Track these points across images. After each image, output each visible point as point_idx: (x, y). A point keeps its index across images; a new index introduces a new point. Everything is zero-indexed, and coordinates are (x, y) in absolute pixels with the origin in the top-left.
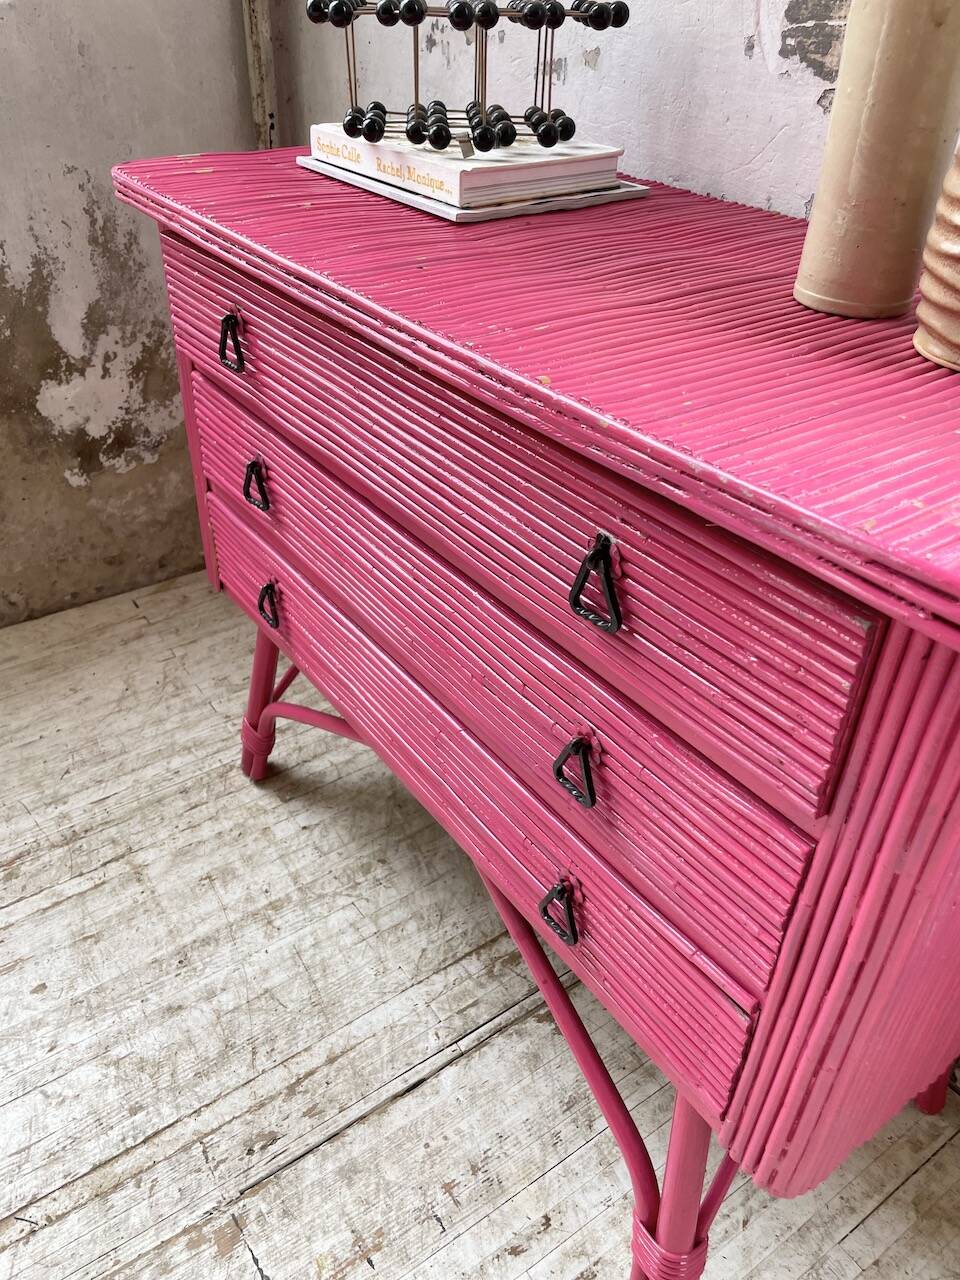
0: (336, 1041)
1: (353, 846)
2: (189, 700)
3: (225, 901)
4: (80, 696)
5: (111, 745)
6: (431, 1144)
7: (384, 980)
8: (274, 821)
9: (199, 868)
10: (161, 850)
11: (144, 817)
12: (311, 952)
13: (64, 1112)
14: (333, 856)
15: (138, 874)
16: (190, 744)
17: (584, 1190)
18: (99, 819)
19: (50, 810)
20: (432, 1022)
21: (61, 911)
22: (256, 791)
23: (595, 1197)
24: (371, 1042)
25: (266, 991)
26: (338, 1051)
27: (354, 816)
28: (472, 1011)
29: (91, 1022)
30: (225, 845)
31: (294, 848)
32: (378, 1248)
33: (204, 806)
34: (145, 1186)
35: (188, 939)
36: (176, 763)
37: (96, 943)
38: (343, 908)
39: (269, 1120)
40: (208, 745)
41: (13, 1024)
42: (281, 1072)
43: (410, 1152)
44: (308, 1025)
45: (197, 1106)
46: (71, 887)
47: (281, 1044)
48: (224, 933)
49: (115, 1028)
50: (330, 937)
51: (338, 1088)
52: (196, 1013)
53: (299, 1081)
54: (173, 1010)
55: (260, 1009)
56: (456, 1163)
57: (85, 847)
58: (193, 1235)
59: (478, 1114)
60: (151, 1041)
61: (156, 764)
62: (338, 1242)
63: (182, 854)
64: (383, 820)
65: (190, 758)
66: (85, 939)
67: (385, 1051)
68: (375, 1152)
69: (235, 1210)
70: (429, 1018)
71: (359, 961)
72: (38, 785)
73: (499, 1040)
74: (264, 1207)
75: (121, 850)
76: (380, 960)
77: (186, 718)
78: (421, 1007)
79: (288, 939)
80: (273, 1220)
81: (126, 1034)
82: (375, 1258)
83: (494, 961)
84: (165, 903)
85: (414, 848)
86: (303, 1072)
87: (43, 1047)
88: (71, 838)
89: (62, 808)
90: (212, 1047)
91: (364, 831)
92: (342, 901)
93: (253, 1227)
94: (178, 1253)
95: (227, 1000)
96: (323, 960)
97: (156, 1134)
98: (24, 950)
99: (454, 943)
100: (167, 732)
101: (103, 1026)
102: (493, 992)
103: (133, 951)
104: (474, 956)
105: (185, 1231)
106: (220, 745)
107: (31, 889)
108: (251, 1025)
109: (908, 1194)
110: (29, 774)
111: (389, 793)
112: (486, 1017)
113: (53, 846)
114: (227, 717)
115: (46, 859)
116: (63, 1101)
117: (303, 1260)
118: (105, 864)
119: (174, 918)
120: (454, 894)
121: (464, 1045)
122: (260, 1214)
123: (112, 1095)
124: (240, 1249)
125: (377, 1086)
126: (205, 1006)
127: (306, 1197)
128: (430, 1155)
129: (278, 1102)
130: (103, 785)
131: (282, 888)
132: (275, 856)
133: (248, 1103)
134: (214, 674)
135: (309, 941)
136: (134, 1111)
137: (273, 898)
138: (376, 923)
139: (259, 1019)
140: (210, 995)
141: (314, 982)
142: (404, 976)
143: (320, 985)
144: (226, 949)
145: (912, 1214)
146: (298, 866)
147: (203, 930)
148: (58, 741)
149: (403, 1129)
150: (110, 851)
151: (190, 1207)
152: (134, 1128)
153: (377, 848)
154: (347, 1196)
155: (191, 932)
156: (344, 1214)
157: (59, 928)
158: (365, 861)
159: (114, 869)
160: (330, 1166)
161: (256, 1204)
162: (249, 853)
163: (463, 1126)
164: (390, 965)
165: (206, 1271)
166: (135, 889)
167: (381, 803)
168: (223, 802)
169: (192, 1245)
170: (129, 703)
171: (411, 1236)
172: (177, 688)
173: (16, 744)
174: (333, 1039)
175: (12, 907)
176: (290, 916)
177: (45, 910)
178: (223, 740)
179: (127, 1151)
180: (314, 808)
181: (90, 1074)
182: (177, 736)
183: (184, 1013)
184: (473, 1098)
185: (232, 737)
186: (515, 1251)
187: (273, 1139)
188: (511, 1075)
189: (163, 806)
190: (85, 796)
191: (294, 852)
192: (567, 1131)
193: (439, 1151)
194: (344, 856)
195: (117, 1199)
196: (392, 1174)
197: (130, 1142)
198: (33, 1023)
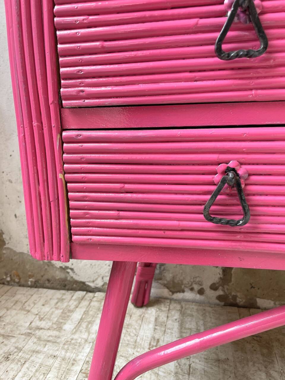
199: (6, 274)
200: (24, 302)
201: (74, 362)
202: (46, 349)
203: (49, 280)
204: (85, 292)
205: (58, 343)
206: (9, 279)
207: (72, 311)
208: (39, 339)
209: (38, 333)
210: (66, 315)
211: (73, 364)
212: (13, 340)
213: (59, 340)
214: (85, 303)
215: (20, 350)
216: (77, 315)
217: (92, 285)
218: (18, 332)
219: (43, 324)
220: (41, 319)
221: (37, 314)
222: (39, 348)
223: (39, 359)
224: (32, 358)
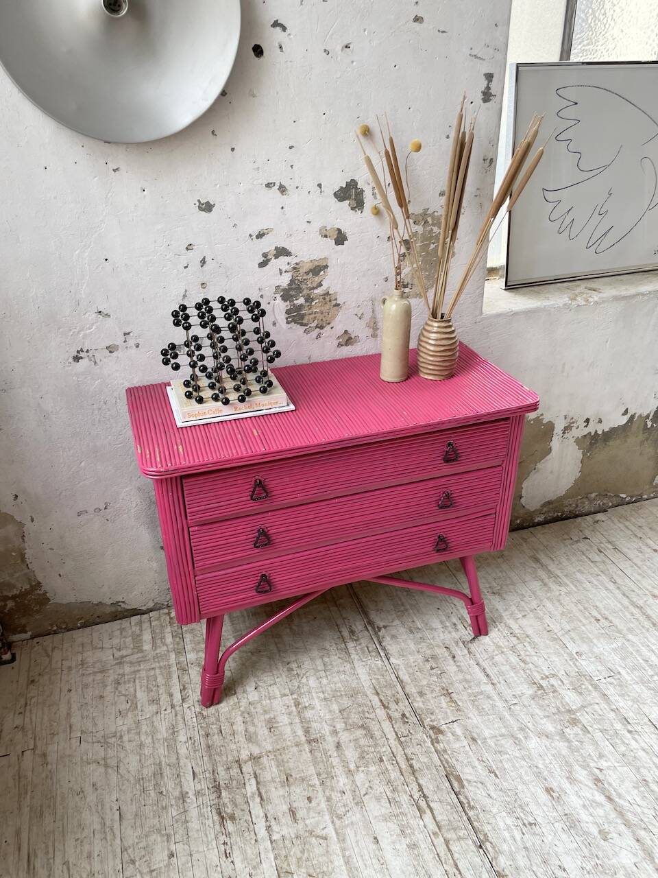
0: (369, 692)
1: (275, 672)
2: (129, 731)
3: (287, 723)
4: (88, 789)
5: (148, 772)
6: (417, 670)
7: (348, 672)
8: (246, 700)
9: (263, 732)
10: (244, 748)
11: (218, 754)
12: (326, 695)
13: (375, 787)
14: (277, 680)
15: (255, 759)
16: (171, 731)
17: (439, 636)
18: (207, 775)
19: (188, 800)
20: (371, 661)
21: (266, 792)
22: (222, 705)
23: (441, 635)
24: (374, 681)
25: (340, 712)
26: (374, 692)
27: (257, 669)
28: (370, 649)
29: (335, 778)
30: (252, 720)
31: (266, 694)
32: (447, 690)
33: (222, 727)
34: (413, 757)
35: (303, 739)
36: (182, 737)
37: (291, 776)
38: (308, 681)
39: (397, 715)
40: (176, 722)
41: (326, 810)
42: (378, 711)
43: (418, 676)
44: (361, 700)
45: (385, 739)
46: (251, 787)
47: (366, 709)
48: (305, 724)
49: (341, 768)
50: (321, 687)
51: (389, 693)
52: (343, 737)
53: (383, 705)
54: (338, 746)
55: (348, 714)
56: (424, 665)
57: (227, 782)
58: (435, 741)
59: (409, 656)
60: (351, 755)
61: (178, 747)
62: (444, 701)
63: (250, 738)
64: (265, 659)
65: (182, 732)
66: (287, 780)
67: (379, 677)
68: (415, 686)
69: (428, 729)
70: (369, 662)
71: (336, 679)
72: (163, 808)
73: (384, 644)
74: (429, 719)
75: (236, 765)
76: (338, 672)
77: (146, 732)
78: (364, 663)
79: (317, 702)
80: (433, 717)
81: (345, 764)
82: (450, 691)
83: (351, 638)
84: (278, 747)
85: (286, 651)
86: (379, 704)
87: (342, 796)
88: (217, 788)
89: (191, 794)
90: (360, 732)
91: (268, 667)
92: (304, 680)
93: (435, 723)
94: (440, 747)
95: (340, 726)
96: (331, 691)
97: (393, 753)
98: (285, 808)
99: (339, 648)
100: (153, 742)
101: (338, 773)
102: (364, 642)
103: (302, 761)
104: (347, 644)
105: (433, 744)
106: (179, 717)
107: (245, 807)
108: (355, 718)
109: (454, 572)
110: (152, 814)
111: (249, 654)
112: (374, 646)
113: (219, 797)
114: (157, 713)
115: (226, 801)
116: (370, 787)
117: (448, 711)
118: (242, 773)
119: (289, 743)
120: (315, 643)
121: (382, 654)
122: (431, 721)
123: (372, 768)
124: (442, 728)
125: (391, 682)
126: (339, 735)
127: (428, 707)
128: (420, 671)
129: (390, 712)
130: (182, 774)
131: (289, 700)
132: (268, 701)
133: (388, 722)
134: (113, 717)
135: (321, 695)
136: (381, 760)
137: (293, 705)
138: (319, 671)
139: (353, 715)
140: (335, 732)
141: (341, 695)
142: (348, 666)
143: (343, 693)
144: (314, 725)
145: (459, 573)
146: (278, 693)
147: (300, 732)
148: (129, 799)
149: (410, 677)
150: (235, 770)
151: (425, 742)
152: (389, 760)
153: (280, 664)
154: (429, 696)
155: (299, 737)
156: (435, 698)
157: (276, 793)
158: (285, 669)
159: (248, 768)
160: (418, 699)
161: (427, 722)
162: (262, 711)
163: (412, 660)
164: (342, 669)
165: (447, 738)
166: (264, 760)
167: (254, 658)
168: (222, 719)
169: (438, 742)
170: (113, 762)
171: (445, 681)
172: (114, 736)
173: (116, 825)
174: (368, 693)
175: (253, 816)
176: (305, 700)
177: (262, 799)
178: (176, 715)
179: (398, 763)
180: (245, 683)
181: (360, 778)
182: (159, 737)
183: (341, 742)
184: (403, 656)
185: (176, 711)
186: (454, 657)
187: (404, 715)
188: (398, 644)
189: (213, 745)
190: (186, 783)
191: (269, 693)
192: (420, 635)
193: (419, 669)
194: (279, 676)
195: (416, 766)
196: (425, 682)
197: (394, 762)
198: (328, 801)
199: (51, 625)
200: (89, 642)
201: (170, 666)
202: (142, 667)
203: (98, 617)
204: (139, 616)
205: (148, 660)
206: (55, 628)
207: (140, 635)
208: (131, 663)
209: (127, 659)
210: (137, 639)
211: (170, 668)
212: (111, 671)
213: (148, 658)
214: (146, 625)
215: (123, 675)
216: (147, 636)
217: (143, 608)
218: (109, 665)
219: (124, 652)
220: (119, 650)
221: (112, 648)
222: (136, 669)
223: (143, 674)
224: (137, 676)
